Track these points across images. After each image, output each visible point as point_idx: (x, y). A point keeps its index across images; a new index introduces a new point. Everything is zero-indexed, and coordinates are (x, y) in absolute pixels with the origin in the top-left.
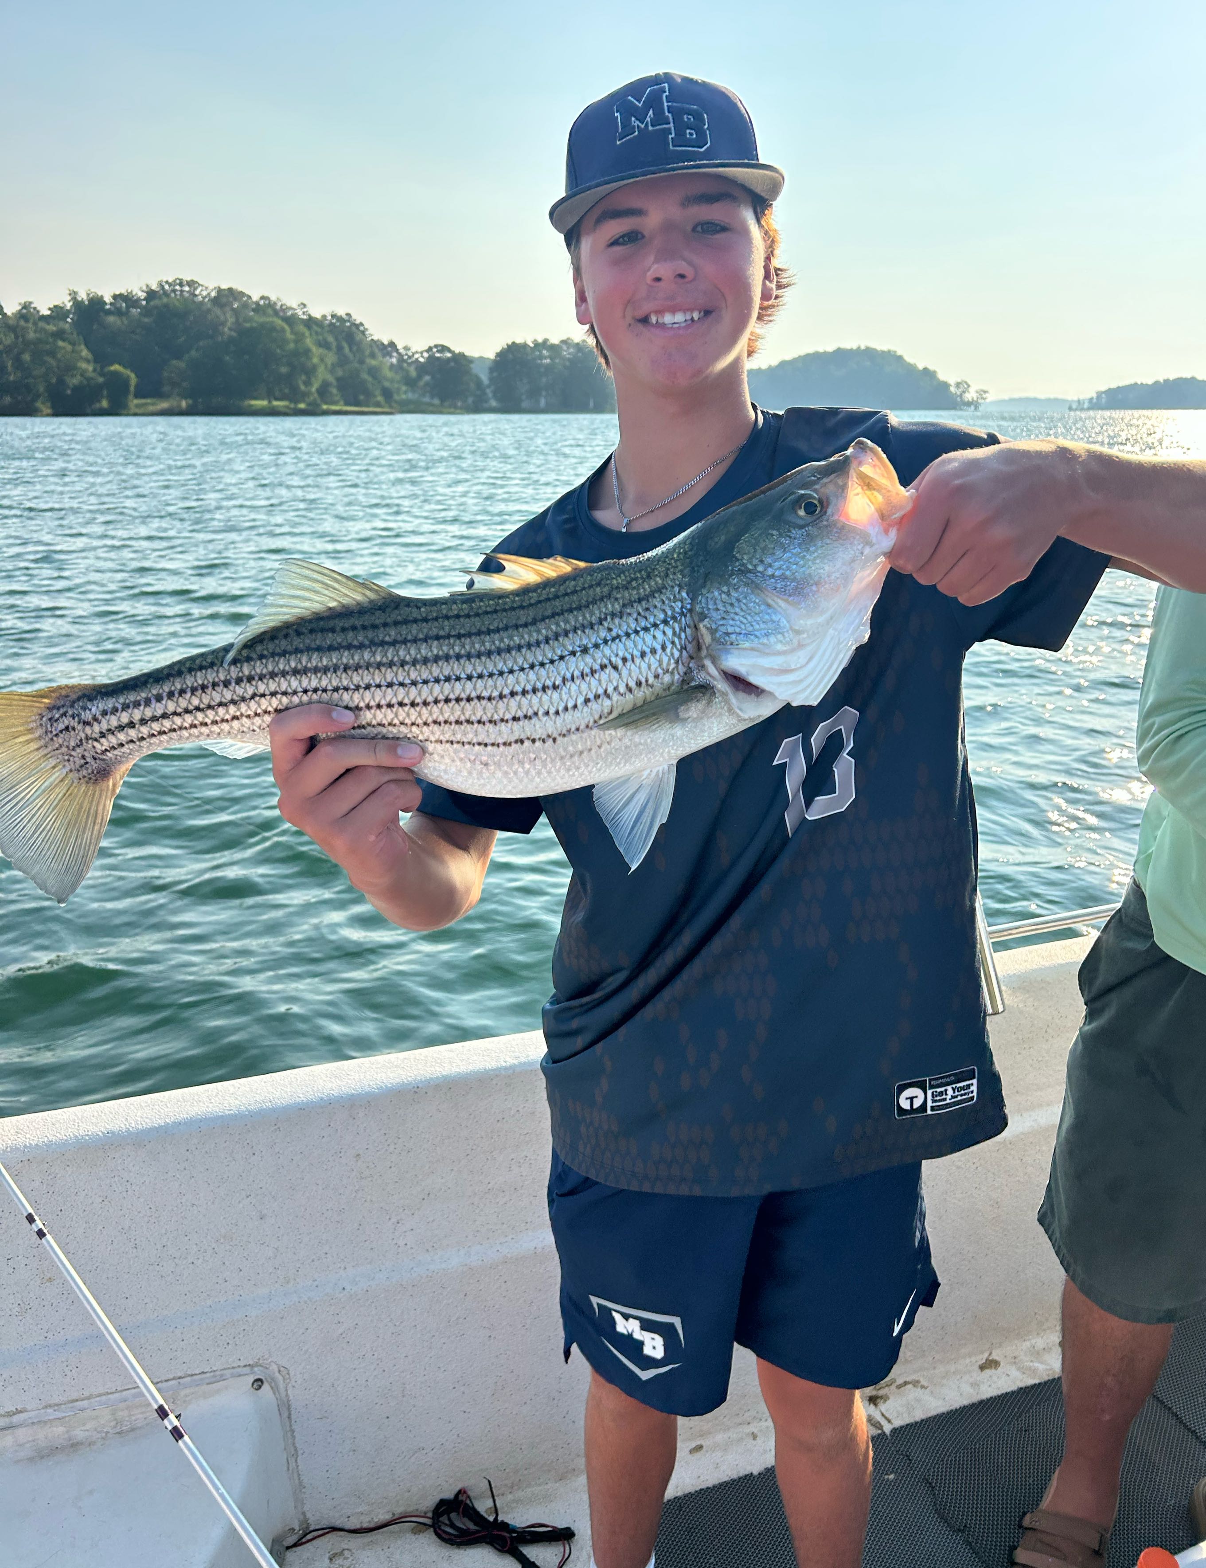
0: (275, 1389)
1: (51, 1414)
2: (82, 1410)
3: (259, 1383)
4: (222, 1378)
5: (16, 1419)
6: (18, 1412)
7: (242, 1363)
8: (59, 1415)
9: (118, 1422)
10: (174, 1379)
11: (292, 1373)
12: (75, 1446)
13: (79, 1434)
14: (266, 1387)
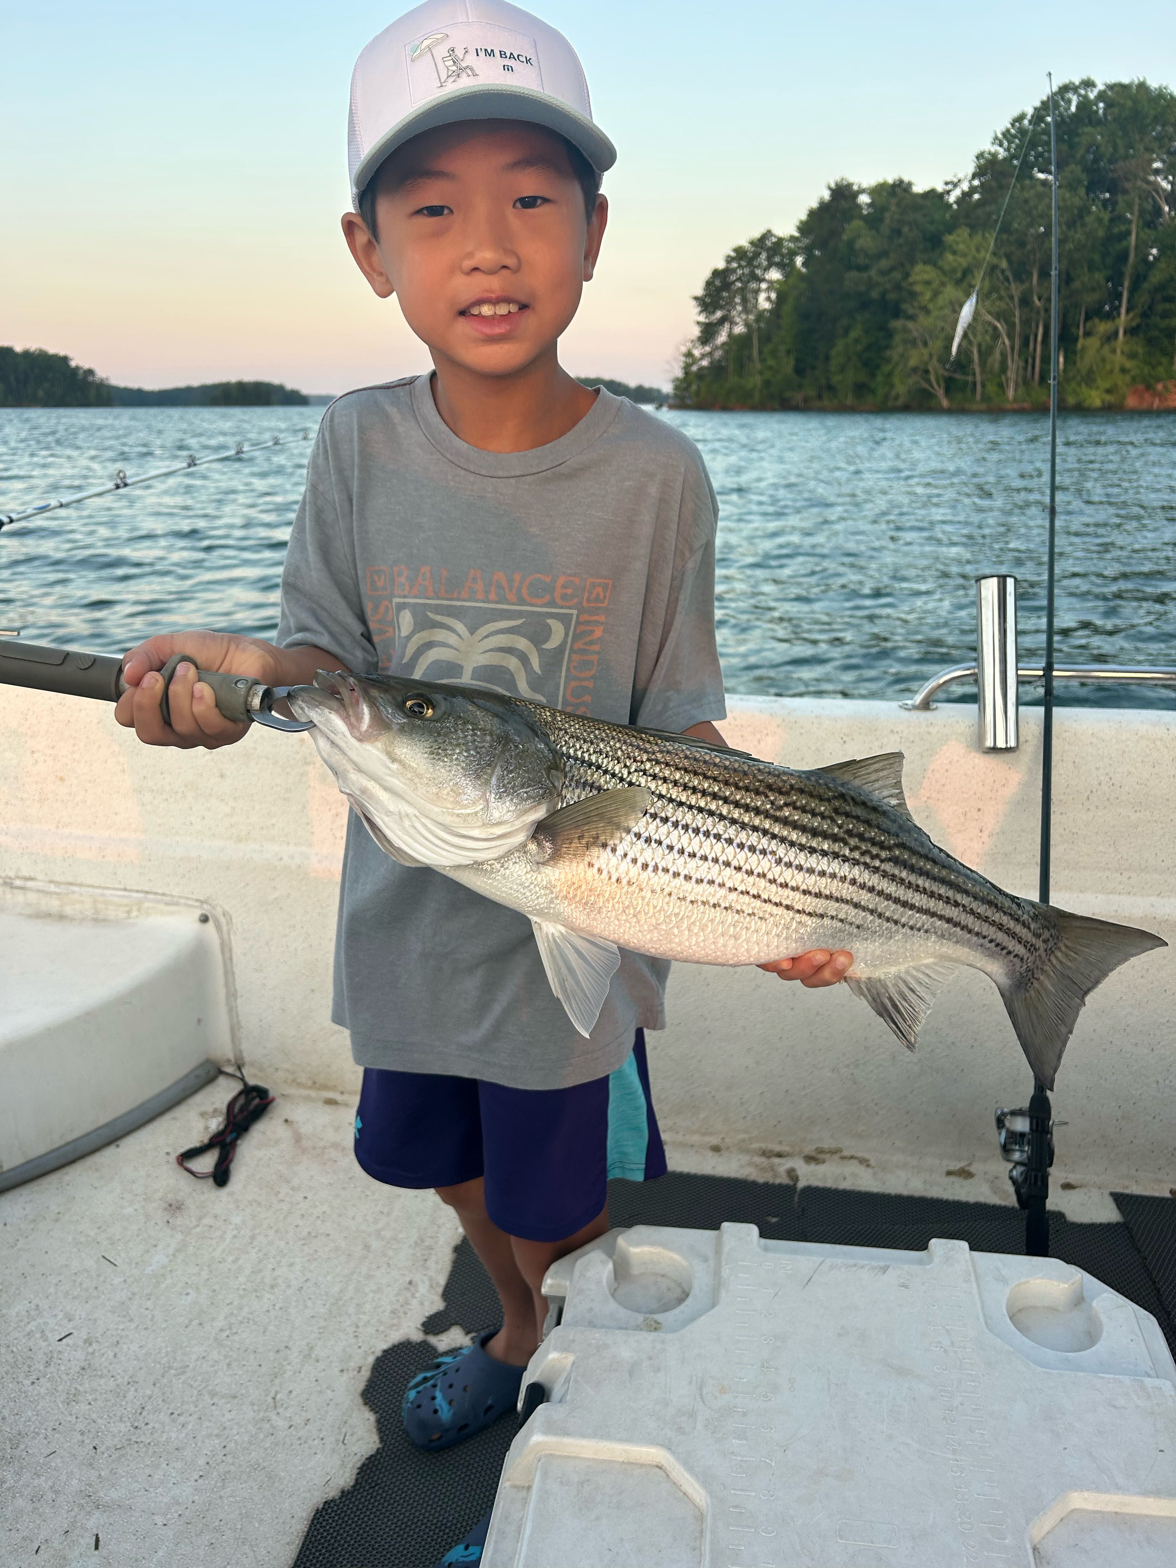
0: (218, 927)
1: (53, 888)
2: (73, 892)
3: (204, 919)
4: (177, 904)
5: (30, 884)
6: (31, 879)
7: (195, 897)
8: (57, 890)
9: (97, 912)
10: (142, 892)
11: (234, 920)
12: (62, 917)
13: (68, 910)
14: (211, 925)
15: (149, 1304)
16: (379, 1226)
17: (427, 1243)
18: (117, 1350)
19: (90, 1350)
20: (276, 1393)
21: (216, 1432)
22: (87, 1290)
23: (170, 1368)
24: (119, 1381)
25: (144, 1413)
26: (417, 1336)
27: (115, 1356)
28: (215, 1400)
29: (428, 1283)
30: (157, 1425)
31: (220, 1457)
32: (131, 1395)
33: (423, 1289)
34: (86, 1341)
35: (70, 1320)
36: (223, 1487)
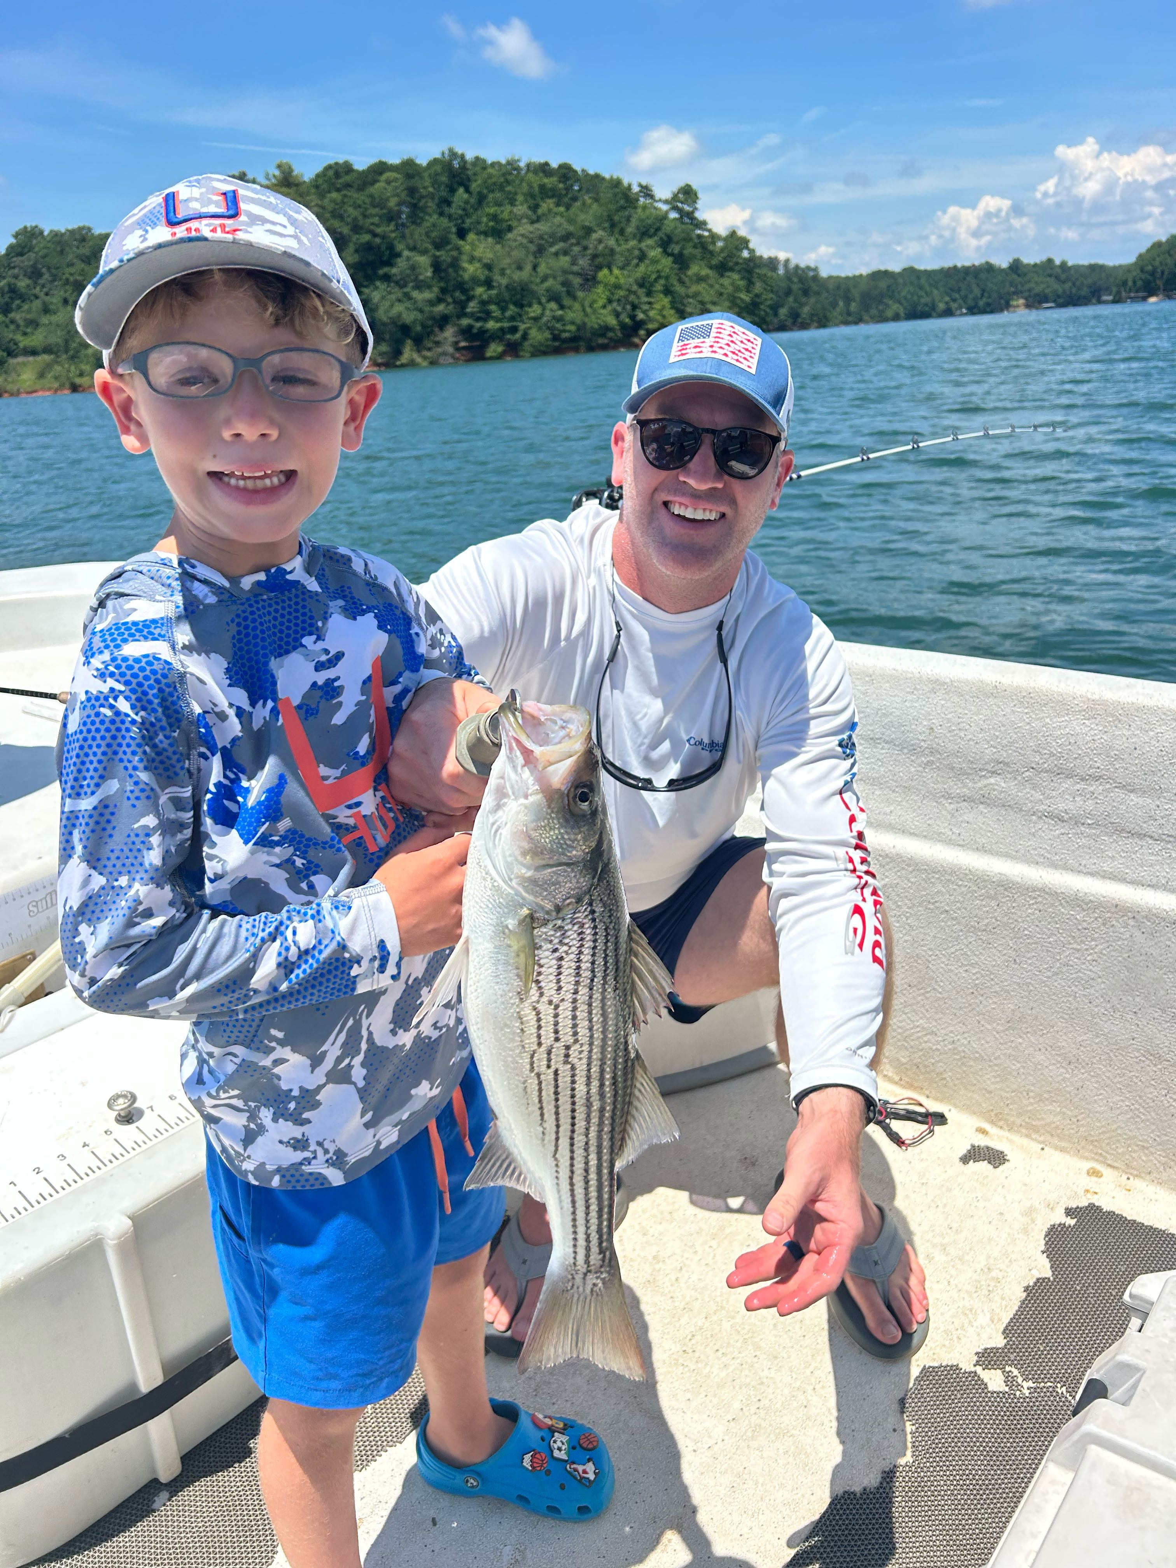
15: (714, 1243)
16: (946, 1241)
17: (994, 1274)
18: (679, 1275)
19: (657, 1267)
20: (816, 1368)
21: (753, 1383)
22: (662, 1213)
23: (723, 1308)
24: (677, 1304)
25: (693, 1342)
26: (967, 1364)
27: (677, 1280)
28: (758, 1353)
29: (988, 1316)
30: (702, 1356)
31: (753, 1409)
32: (684, 1320)
33: (983, 1319)
34: (655, 1257)
35: (644, 1234)
36: (753, 1438)
